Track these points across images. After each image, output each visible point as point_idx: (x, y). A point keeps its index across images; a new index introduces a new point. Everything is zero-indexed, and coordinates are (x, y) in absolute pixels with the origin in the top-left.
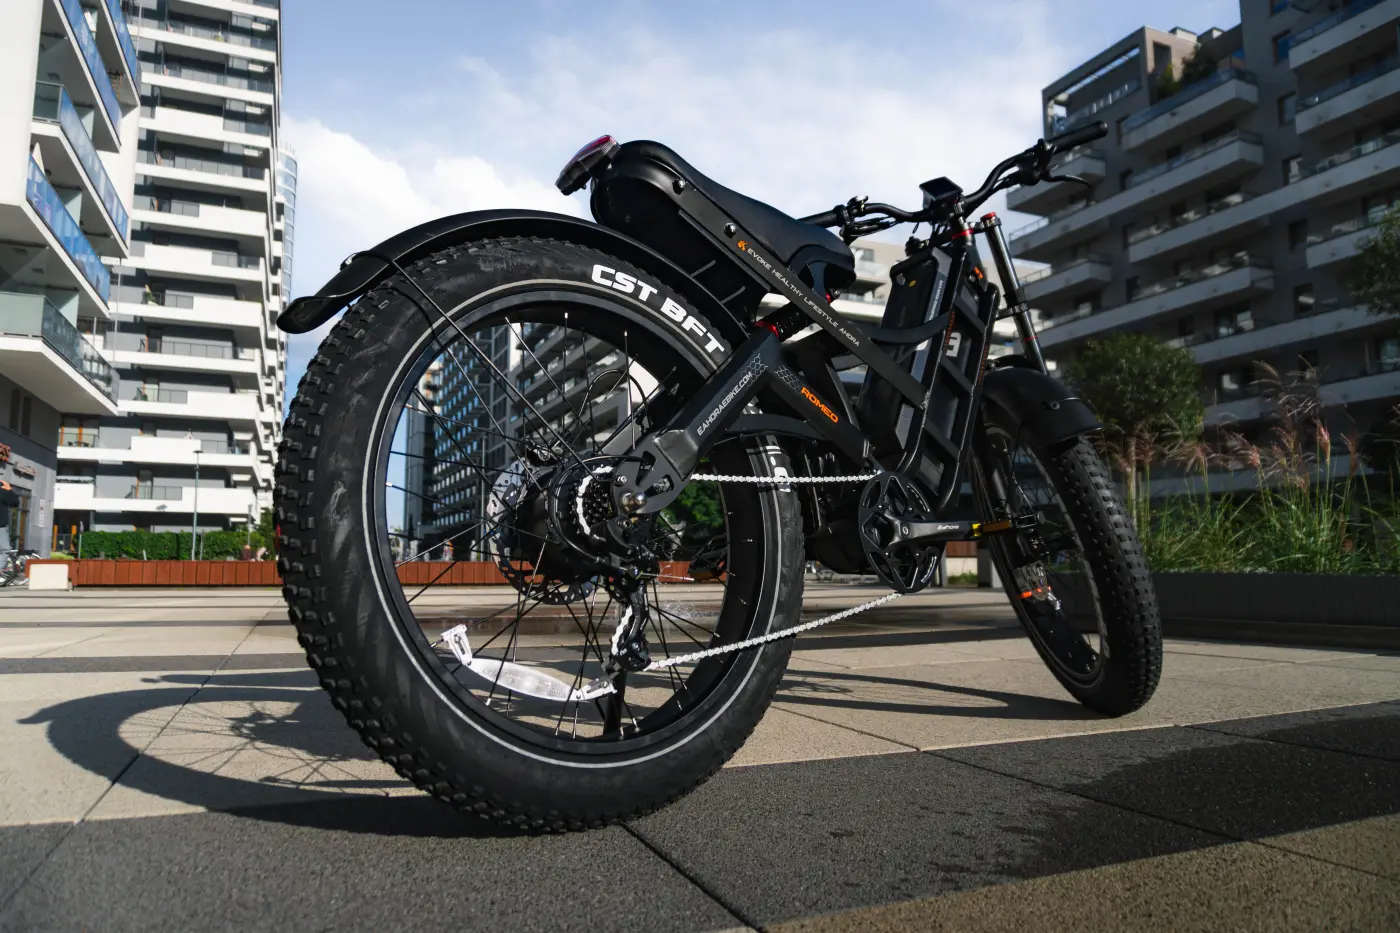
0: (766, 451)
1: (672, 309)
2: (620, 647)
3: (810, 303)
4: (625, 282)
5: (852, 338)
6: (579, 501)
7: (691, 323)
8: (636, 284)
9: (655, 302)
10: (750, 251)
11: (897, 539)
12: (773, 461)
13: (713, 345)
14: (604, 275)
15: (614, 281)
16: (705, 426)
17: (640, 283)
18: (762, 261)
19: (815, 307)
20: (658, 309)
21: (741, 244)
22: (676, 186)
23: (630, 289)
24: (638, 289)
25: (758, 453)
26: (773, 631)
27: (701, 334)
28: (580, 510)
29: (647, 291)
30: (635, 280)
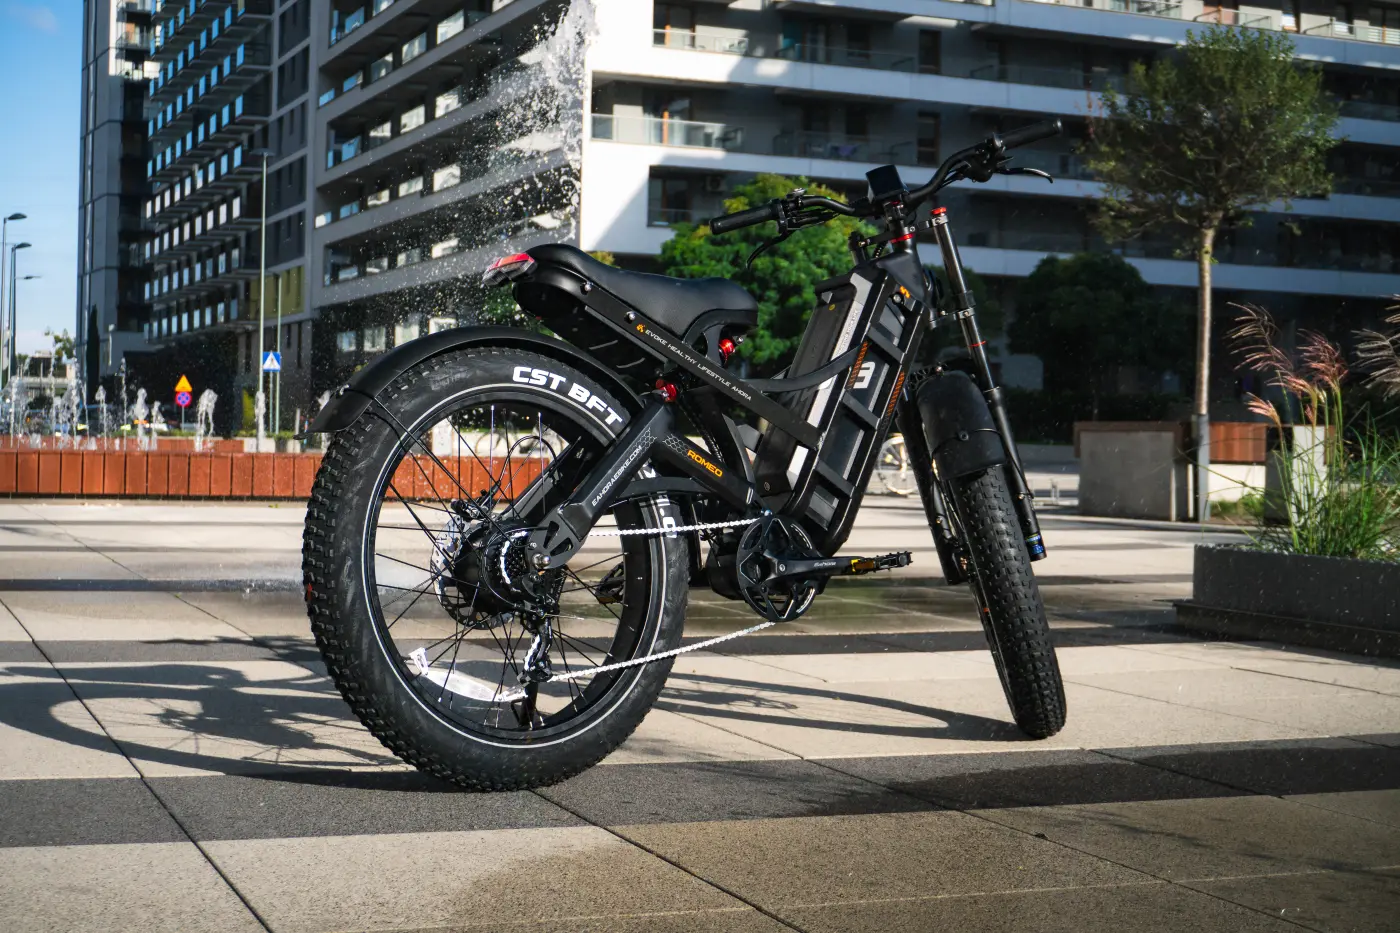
0: (656, 504)
1: (579, 393)
2: (530, 665)
3: (704, 368)
4: (539, 377)
5: (744, 394)
6: (502, 559)
7: (595, 402)
8: (548, 377)
9: (563, 389)
10: (648, 332)
11: (773, 576)
12: (662, 512)
13: (613, 417)
14: (523, 374)
15: (531, 377)
16: (598, 498)
17: (552, 375)
18: (659, 339)
19: (708, 371)
20: (565, 394)
21: (640, 328)
22: (583, 289)
23: (543, 381)
24: (550, 381)
25: (649, 506)
26: (654, 653)
27: (602, 410)
28: (503, 566)
29: (557, 380)
30: (546, 373)
